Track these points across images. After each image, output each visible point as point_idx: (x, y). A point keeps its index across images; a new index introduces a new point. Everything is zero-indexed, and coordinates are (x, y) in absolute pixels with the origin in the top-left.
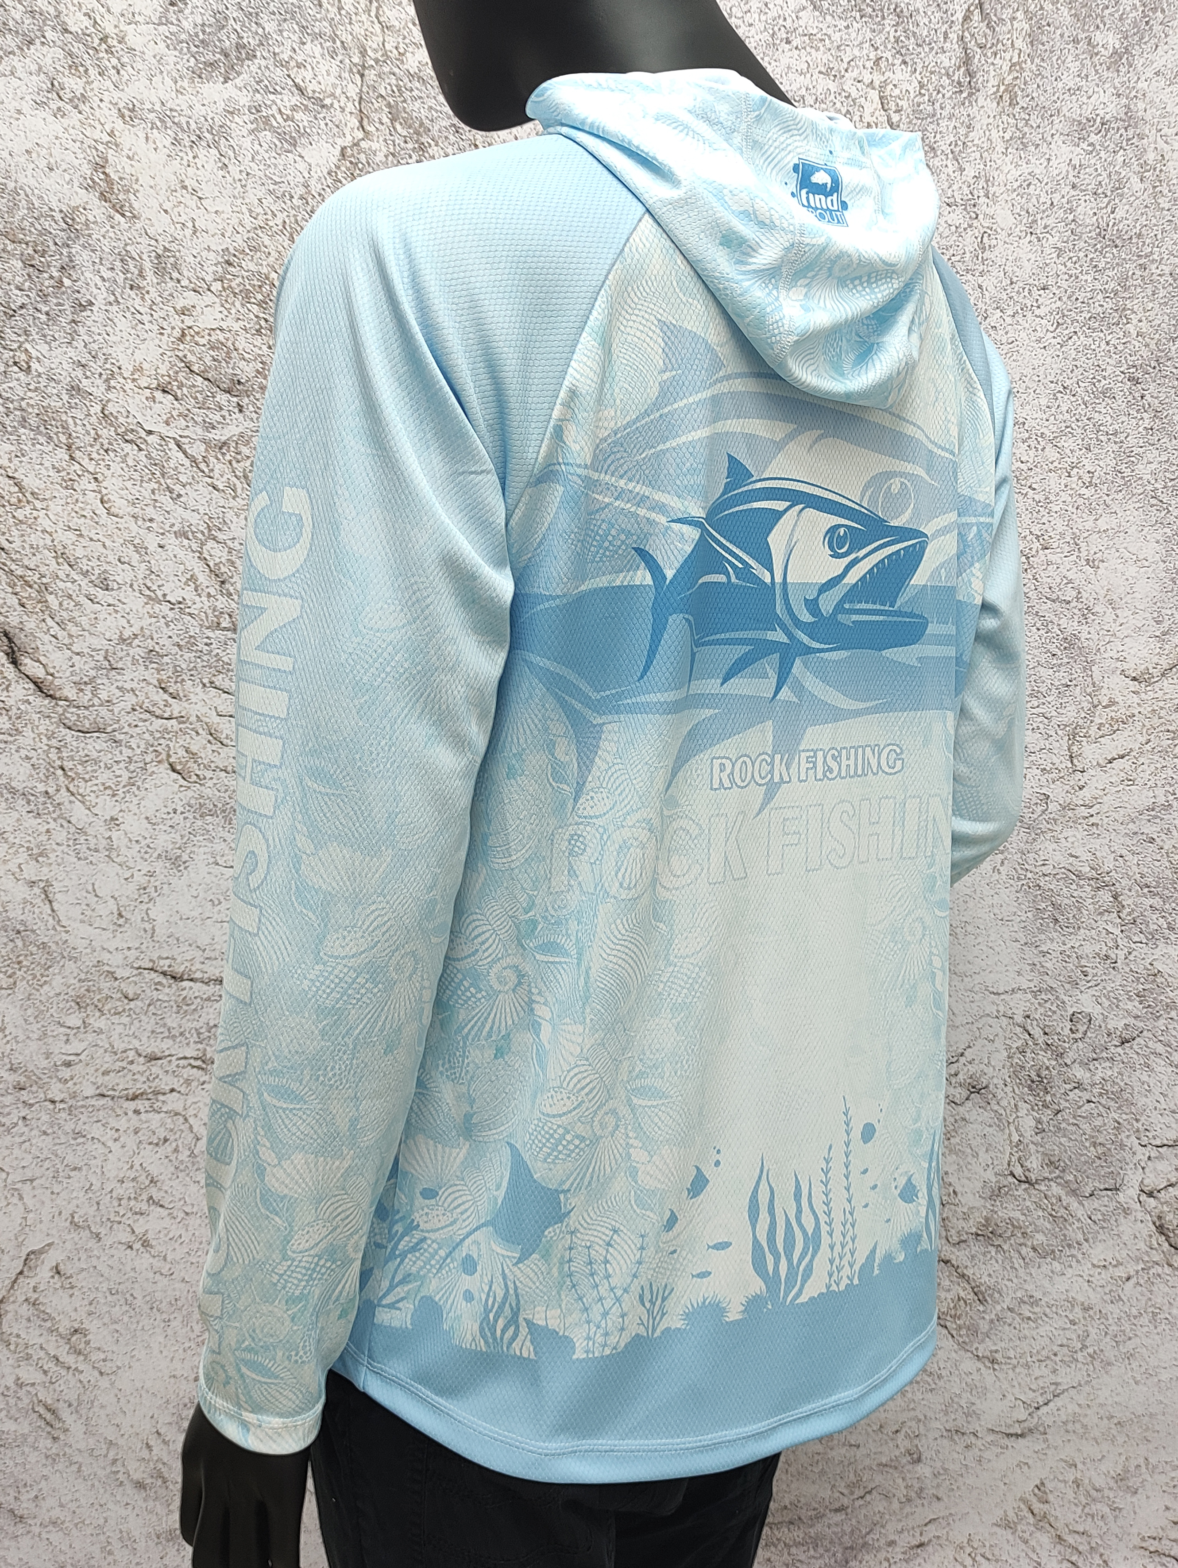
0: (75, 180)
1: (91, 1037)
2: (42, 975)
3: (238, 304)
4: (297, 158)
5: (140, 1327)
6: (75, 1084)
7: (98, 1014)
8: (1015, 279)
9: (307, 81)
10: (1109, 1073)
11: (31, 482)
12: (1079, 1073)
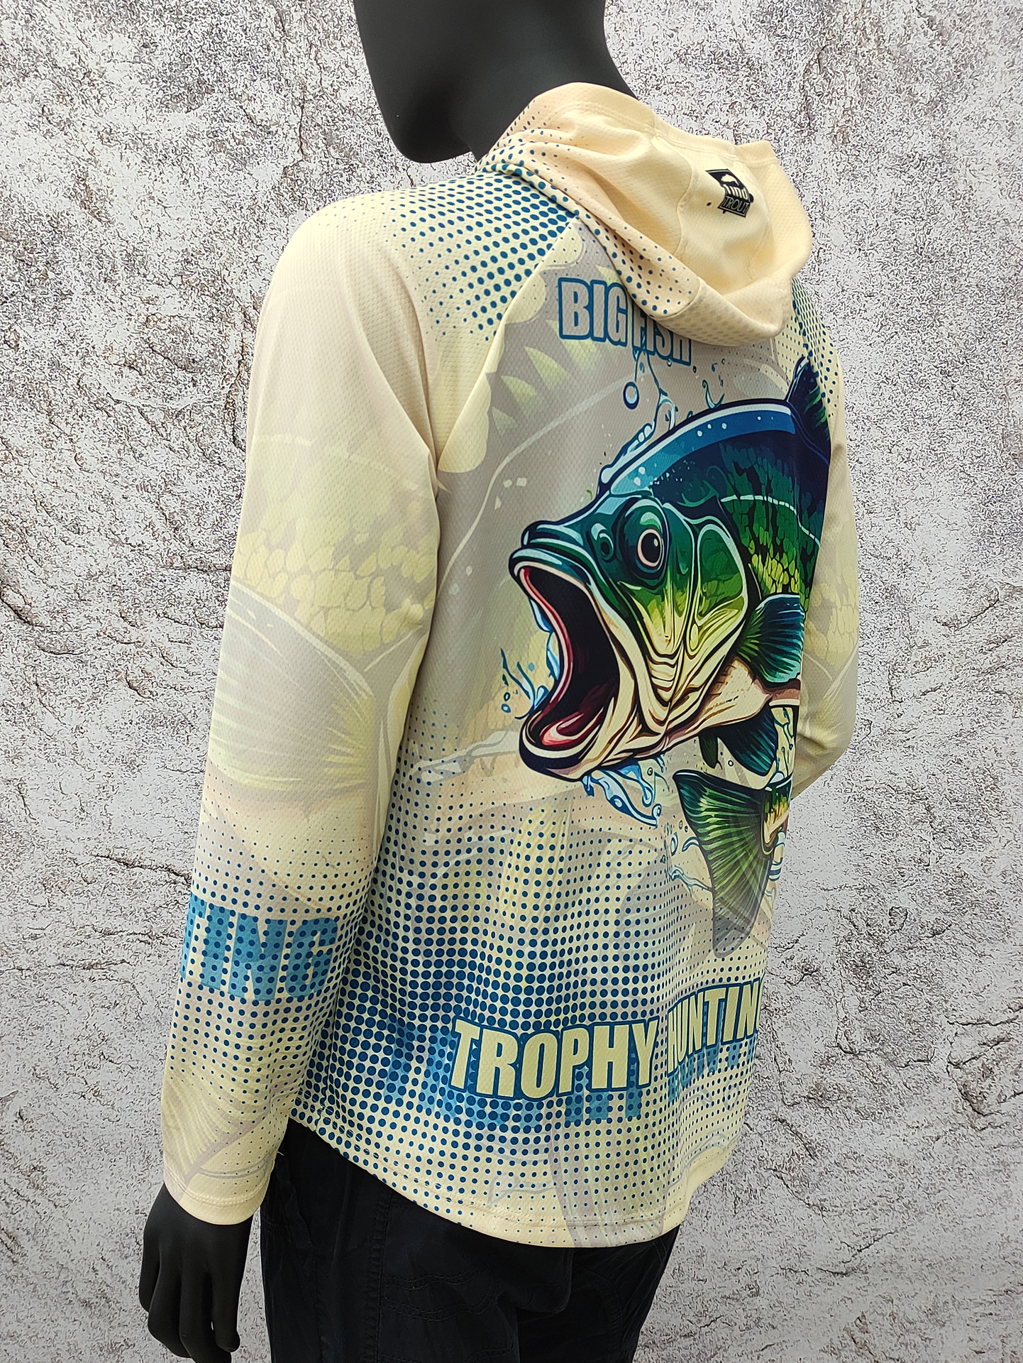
0: (60, 191)
1: (54, 914)
2: (15, 861)
3: (194, 295)
4: (247, 175)
5: (90, 1166)
6: (40, 954)
7: (61, 894)
8: (845, 288)
9: (256, 111)
10: (923, 960)
11: (16, 442)
12: (896, 959)
